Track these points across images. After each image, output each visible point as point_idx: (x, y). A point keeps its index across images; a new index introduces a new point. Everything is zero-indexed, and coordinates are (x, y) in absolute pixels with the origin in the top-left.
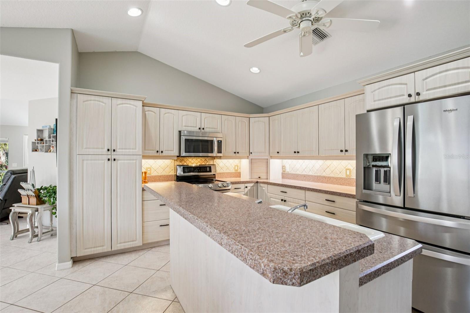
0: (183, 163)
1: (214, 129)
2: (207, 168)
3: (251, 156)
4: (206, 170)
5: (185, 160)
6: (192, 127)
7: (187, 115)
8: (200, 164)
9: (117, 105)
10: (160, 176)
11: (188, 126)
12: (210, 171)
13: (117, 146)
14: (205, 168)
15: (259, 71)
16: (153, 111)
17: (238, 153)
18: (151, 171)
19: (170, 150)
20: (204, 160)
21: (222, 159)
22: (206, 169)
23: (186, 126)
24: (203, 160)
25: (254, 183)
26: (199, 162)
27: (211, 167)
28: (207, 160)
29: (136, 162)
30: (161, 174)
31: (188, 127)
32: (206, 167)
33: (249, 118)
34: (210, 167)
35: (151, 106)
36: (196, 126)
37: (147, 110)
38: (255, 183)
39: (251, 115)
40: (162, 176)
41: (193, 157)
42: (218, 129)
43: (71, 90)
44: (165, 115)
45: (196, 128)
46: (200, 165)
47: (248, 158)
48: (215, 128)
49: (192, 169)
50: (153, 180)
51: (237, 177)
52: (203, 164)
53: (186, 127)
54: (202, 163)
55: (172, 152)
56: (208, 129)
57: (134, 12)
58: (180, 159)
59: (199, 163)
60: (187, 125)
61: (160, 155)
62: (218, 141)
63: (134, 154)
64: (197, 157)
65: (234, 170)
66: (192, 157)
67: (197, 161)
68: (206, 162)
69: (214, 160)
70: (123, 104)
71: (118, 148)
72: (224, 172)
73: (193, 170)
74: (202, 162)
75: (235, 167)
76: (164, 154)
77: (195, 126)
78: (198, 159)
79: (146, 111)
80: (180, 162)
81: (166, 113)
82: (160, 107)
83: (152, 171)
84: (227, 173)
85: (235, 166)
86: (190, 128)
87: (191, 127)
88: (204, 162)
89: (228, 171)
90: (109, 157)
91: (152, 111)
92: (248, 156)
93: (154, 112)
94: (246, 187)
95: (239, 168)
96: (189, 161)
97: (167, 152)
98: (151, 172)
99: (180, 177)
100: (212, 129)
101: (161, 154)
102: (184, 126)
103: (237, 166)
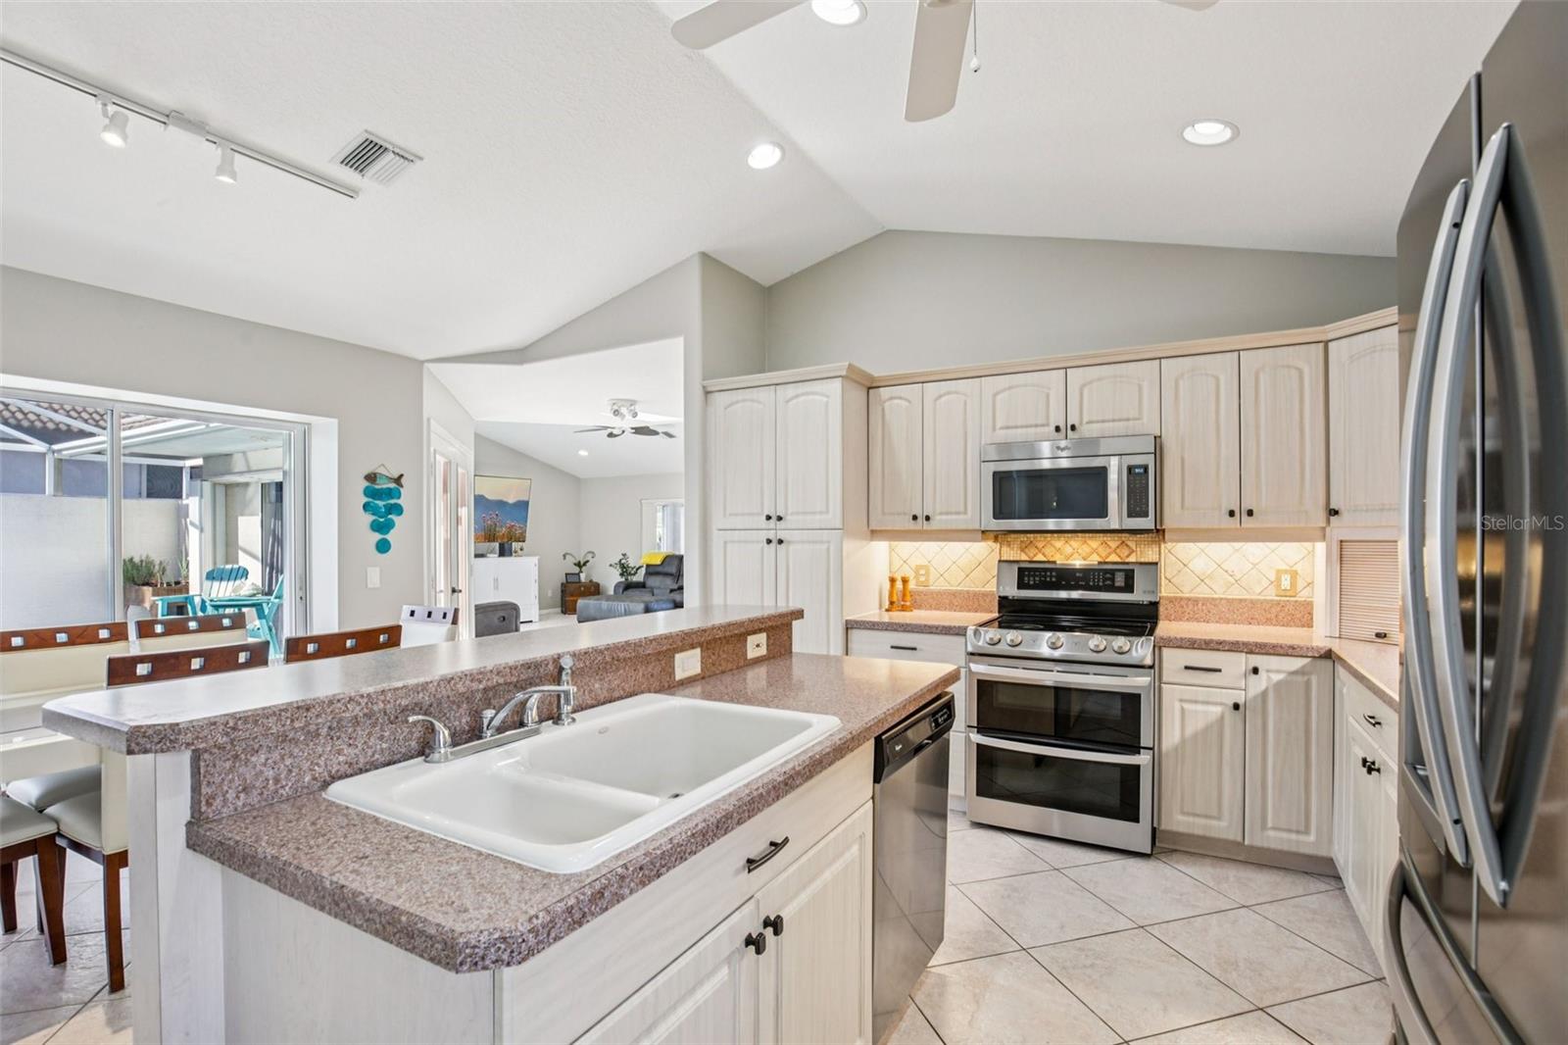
0: (1032, 555)
1: (1121, 424)
2: (1113, 575)
3: (1339, 529)
4: (1108, 582)
5: (1040, 545)
6: (1031, 426)
7: (1010, 388)
8: (1102, 560)
9: (788, 402)
10: (954, 594)
11: (1016, 427)
12: (1129, 588)
13: (786, 508)
14: (1108, 576)
15: (1228, 134)
16: (902, 395)
17: (1250, 513)
18: (928, 576)
19: (953, 510)
20: (1119, 543)
21: (1172, 541)
22: (1113, 580)
23: (1008, 428)
24: (1113, 544)
25: (1309, 659)
26: (1095, 551)
27: (1133, 571)
28: (1132, 545)
29: (828, 549)
30: (959, 588)
31: (1014, 430)
32: (1113, 572)
33: (1326, 343)
34: (1129, 576)
35: (893, 383)
36: (1044, 422)
37: (887, 397)
38: (1314, 657)
39: (1332, 330)
40: (960, 592)
41: (1070, 535)
42: (1145, 420)
43: (704, 387)
44: (938, 402)
45: (1046, 429)
46: (1100, 563)
47: (1324, 538)
48: (1128, 420)
49: (1051, 576)
50: (934, 603)
51: (1287, 625)
52: (1113, 558)
53: (1010, 431)
54: (1110, 554)
55: (962, 517)
56: (1095, 426)
57: (764, 157)
58: (1022, 542)
59: (1095, 555)
60: (1011, 424)
61: (925, 528)
62: (1130, 469)
63: (823, 527)
64: (1087, 535)
65: (1274, 592)
66: (1066, 535)
67: (1085, 549)
68: (1127, 553)
69: (1163, 546)
70: (797, 396)
71: (790, 511)
72: (1215, 596)
73: (1054, 579)
74: (1108, 550)
75: (1278, 579)
76: (934, 525)
77: (1039, 422)
78: (1089, 542)
79: (885, 402)
80: (1022, 550)
81: (940, 397)
82: (922, 380)
83: (931, 578)
84: (1228, 600)
85: (1279, 573)
86: (1024, 430)
87: (1027, 427)
88: (1115, 551)
89: (1236, 593)
90: (771, 535)
91: (900, 398)
92: (1324, 529)
93: (906, 400)
94: (1255, 671)
95: (1300, 584)
96: (1054, 547)
97: (944, 517)
98: (927, 580)
99: (1013, 600)
100: (1116, 424)
101: (926, 526)
102: (1002, 428)
103: (1294, 575)
